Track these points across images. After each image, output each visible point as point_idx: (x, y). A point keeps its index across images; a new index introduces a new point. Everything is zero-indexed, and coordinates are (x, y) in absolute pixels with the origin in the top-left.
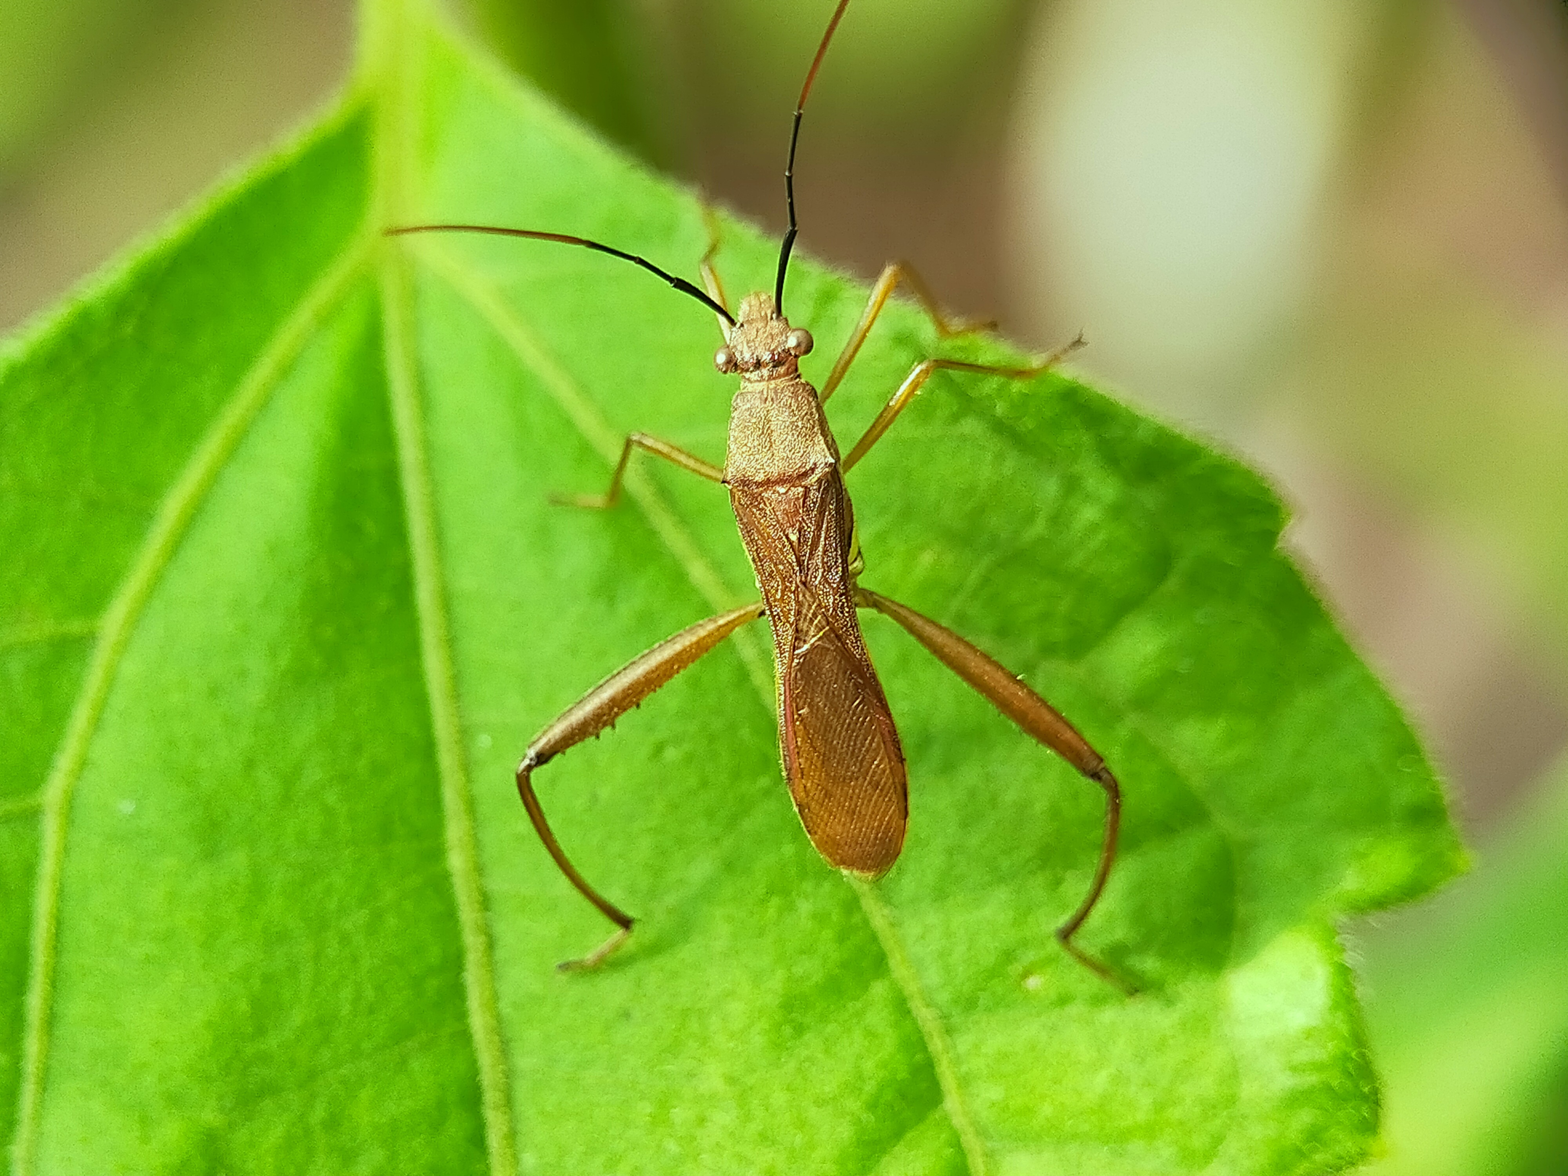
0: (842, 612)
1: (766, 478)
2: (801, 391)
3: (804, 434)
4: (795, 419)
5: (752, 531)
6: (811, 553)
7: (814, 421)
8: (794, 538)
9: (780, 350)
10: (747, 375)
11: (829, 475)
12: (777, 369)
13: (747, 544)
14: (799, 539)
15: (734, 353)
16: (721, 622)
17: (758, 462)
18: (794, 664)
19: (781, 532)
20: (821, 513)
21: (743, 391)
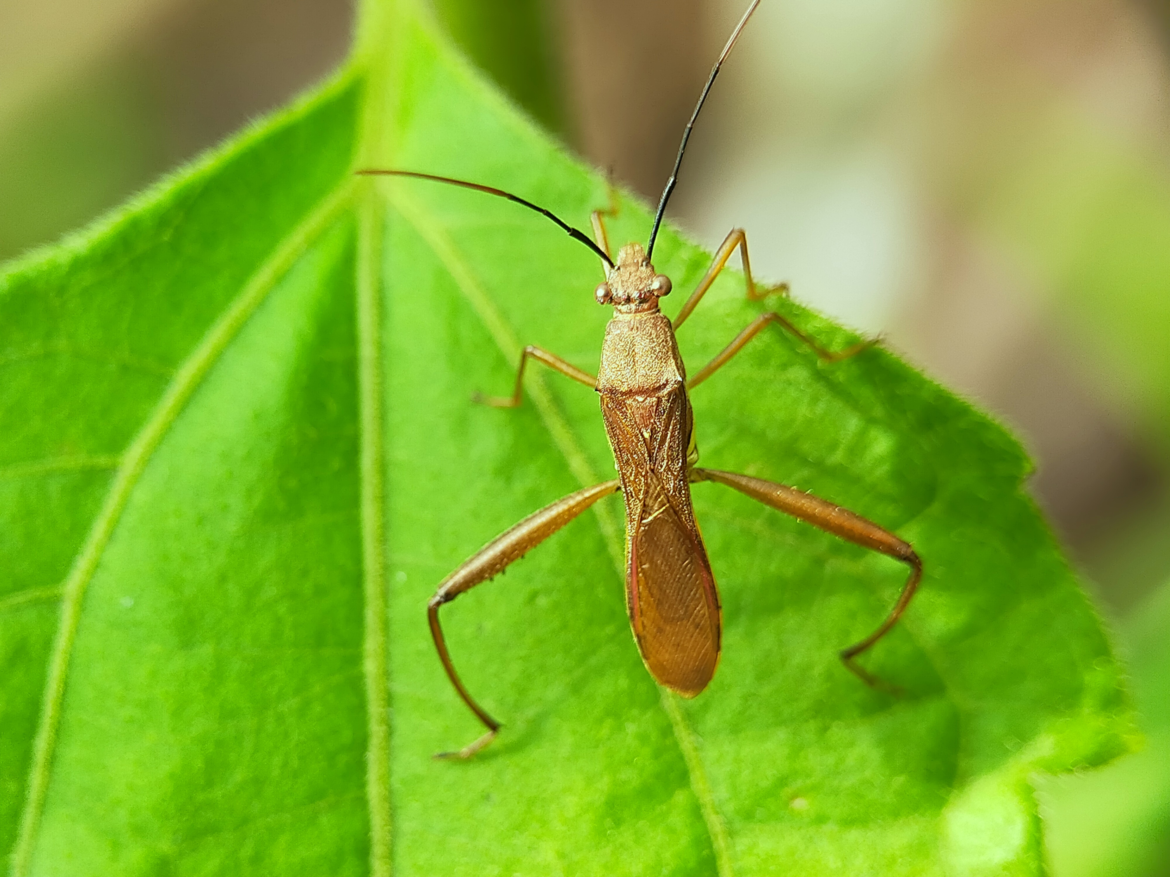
0: (680, 494)
1: (629, 389)
2: (660, 322)
3: (660, 357)
4: (654, 345)
5: (615, 428)
6: (659, 448)
7: (668, 348)
8: (647, 435)
9: (645, 290)
10: (620, 307)
11: (677, 391)
12: (642, 304)
13: (610, 437)
14: (651, 437)
15: (611, 289)
16: (587, 495)
17: (623, 377)
18: (640, 531)
19: (637, 430)
20: (669, 418)
21: (615, 320)
